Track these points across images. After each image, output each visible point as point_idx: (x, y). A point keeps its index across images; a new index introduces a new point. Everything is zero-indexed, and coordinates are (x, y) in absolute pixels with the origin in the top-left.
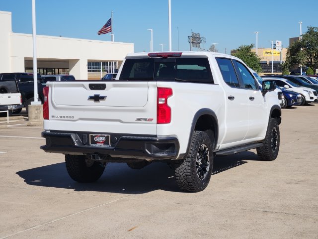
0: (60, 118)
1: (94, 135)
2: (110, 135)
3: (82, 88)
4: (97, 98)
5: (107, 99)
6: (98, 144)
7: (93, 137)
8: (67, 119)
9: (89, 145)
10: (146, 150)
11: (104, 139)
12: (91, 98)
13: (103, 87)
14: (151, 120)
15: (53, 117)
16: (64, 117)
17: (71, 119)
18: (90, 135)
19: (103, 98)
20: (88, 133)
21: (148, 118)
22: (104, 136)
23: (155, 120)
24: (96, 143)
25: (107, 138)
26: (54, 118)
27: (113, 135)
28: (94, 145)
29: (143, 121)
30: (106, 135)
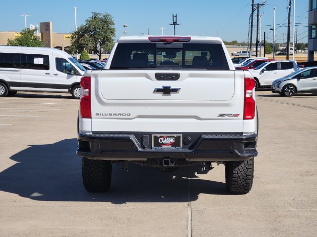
0: (108, 116)
1: (158, 136)
2: (181, 135)
3: (144, 79)
4: (167, 91)
5: (180, 91)
6: (164, 146)
7: (156, 139)
8: (119, 116)
9: (151, 148)
10: (236, 151)
11: (172, 140)
12: (158, 91)
13: (176, 77)
14: (237, 115)
15: (97, 114)
16: (115, 114)
17: (127, 117)
18: (153, 136)
19: (175, 91)
20: (150, 134)
21: (233, 113)
22: (173, 137)
23: (242, 116)
24: (161, 144)
25: (177, 139)
26: (99, 116)
27: (185, 135)
28: (159, 149)
29: (226, 117)
30: (176, 136)
